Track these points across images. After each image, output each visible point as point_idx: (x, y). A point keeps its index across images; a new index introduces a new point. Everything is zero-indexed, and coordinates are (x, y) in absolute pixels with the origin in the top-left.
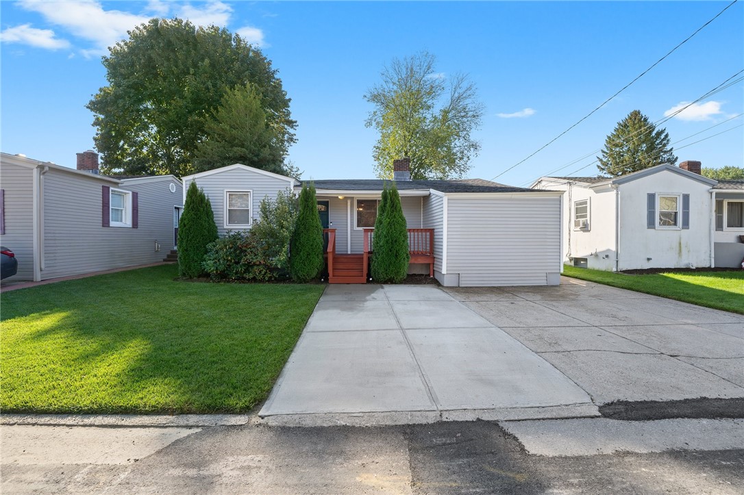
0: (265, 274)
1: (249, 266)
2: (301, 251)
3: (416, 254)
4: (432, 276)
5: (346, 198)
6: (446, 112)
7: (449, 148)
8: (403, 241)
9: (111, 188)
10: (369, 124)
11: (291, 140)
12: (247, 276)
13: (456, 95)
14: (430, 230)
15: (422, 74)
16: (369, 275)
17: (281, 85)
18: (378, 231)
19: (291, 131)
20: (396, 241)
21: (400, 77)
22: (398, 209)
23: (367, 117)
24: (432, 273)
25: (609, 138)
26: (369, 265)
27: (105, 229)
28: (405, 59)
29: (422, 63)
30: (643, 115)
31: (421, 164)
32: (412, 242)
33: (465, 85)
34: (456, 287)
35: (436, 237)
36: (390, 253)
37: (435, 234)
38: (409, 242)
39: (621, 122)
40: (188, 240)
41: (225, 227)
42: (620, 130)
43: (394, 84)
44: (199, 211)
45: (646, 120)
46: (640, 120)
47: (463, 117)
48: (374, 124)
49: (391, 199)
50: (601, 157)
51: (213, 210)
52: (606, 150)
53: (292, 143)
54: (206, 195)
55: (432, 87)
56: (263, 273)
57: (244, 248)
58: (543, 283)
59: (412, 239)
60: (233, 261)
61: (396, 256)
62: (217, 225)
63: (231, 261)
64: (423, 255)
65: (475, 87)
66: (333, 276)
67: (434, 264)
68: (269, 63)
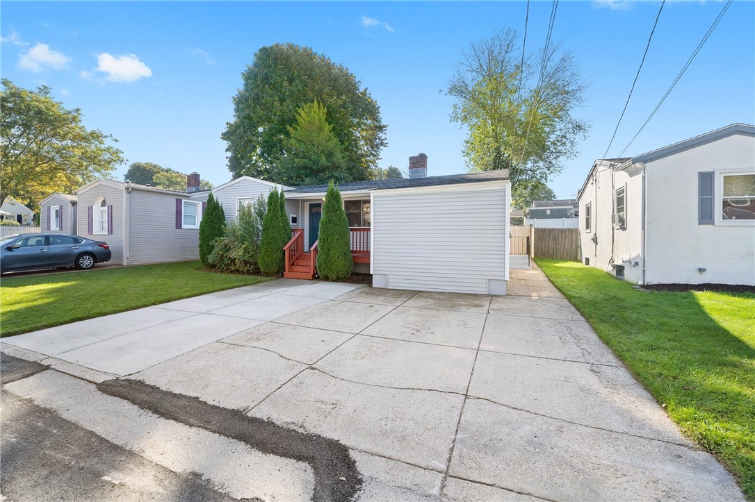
9: (183, 201)
11: (382, 144)
27: (179, 230)
34: (383, 288)
54: (220, 203)
58: (483, 291)
66: (289, 271)
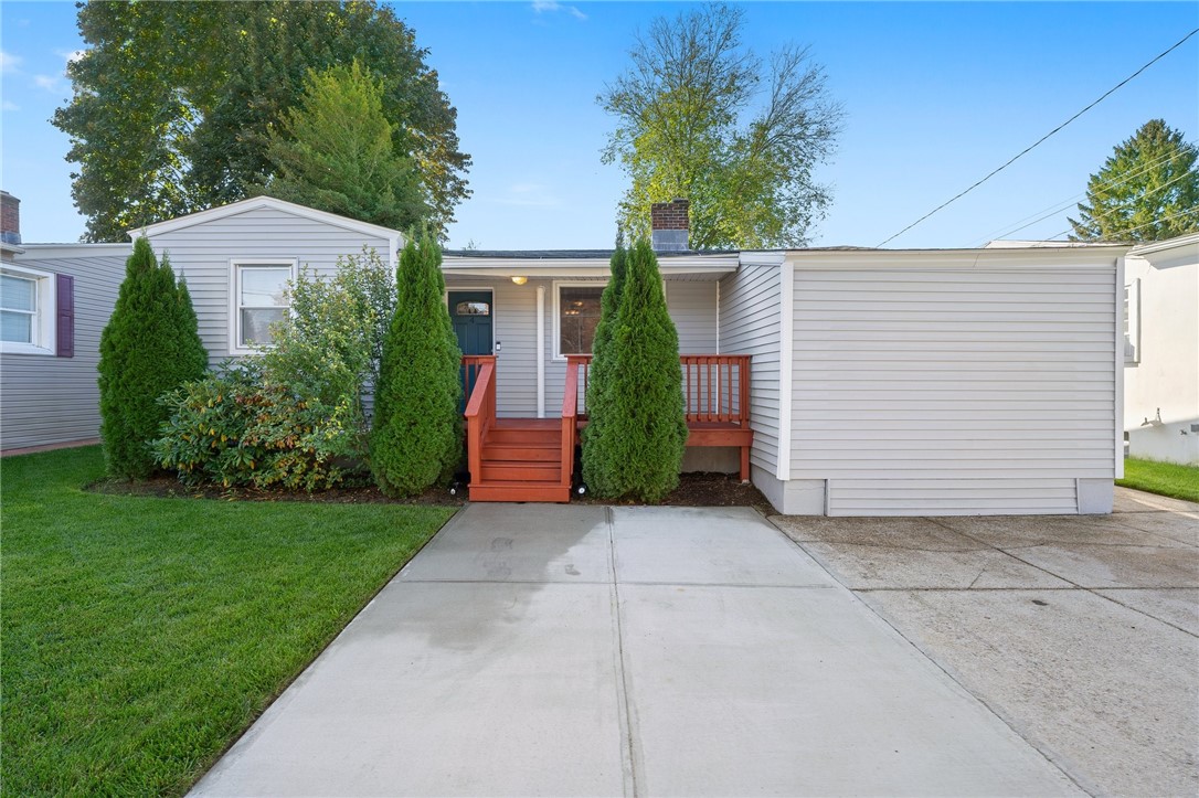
0: (305, 474)
1: (263, 455)
2: (392, 414)
3: (702, 423)
4: (745, 481)
5: (532, 282)
6: (762, 129)
7: (769, 202)
8: (669, 388)
10: (609, 157)
11: (459, 190)
12: (261, 479)
13: (785, 90)
14: (739, 357)
15: (713, 50)
16: (577, 479)
17: (436, 81)
18: (601, 359)
19: (460, 175)
20: (647, 388)
21: (669, 58)
22: (655, 299)
23: (604, 143)
24: (745, 472)
25: (1095, 178)
26: (578, 451)
28: (679, 21)
29: (714, 29)
30: (1172, 130)
31: (713, 233)
32: (694, 390)
33: (801, 70)
34: (818, 518)
35: (756, 377)
36: (631, 421)
37: (755, 368)
38: (684, 389)
39: (1122, 145)
40: (118, 386)
41: (233, 352)
42: (1120, 162)
43: (657, 72)
44: (151, 310)
45: (1177, 138)
46: (1165, 139)
47: (796, 137)
48: (619, 157)
49: (635, 271)
50: (1079, 219)
51: (195, 309)
52: (1087, 203)
53: (461, 199)
54: (177, 273)
55: (734, 77)
56: (298, 470)
57: (248, 406)
58: (1065, 506)
59: (694, 383)
60: (223, 439)
61: (649, 428)
62: (205, 347)
63: (219, 439)
64: (724, 423)
65: (822, 73)
66: (483, 480)
67: (750, 448)
68: (411, 37)
